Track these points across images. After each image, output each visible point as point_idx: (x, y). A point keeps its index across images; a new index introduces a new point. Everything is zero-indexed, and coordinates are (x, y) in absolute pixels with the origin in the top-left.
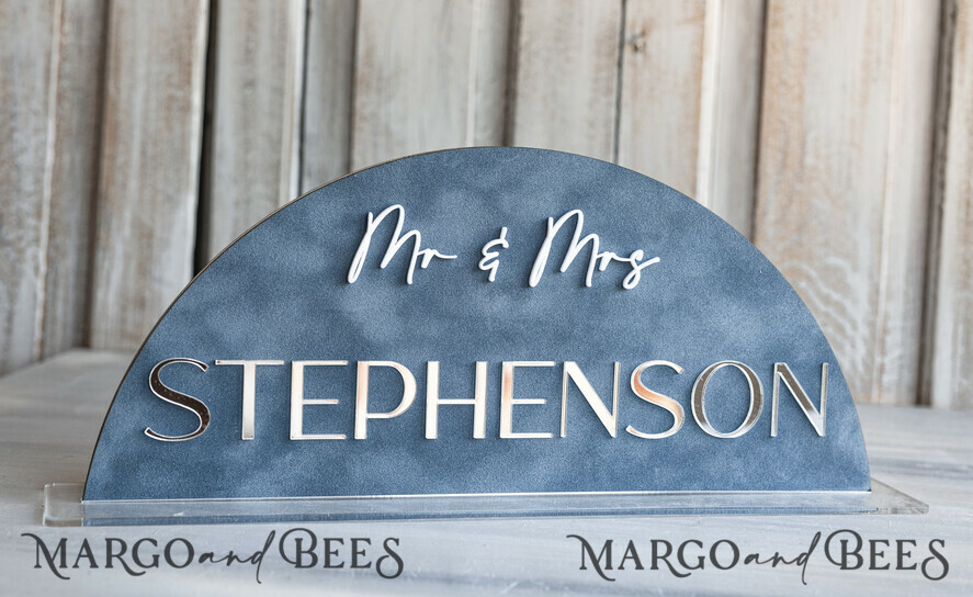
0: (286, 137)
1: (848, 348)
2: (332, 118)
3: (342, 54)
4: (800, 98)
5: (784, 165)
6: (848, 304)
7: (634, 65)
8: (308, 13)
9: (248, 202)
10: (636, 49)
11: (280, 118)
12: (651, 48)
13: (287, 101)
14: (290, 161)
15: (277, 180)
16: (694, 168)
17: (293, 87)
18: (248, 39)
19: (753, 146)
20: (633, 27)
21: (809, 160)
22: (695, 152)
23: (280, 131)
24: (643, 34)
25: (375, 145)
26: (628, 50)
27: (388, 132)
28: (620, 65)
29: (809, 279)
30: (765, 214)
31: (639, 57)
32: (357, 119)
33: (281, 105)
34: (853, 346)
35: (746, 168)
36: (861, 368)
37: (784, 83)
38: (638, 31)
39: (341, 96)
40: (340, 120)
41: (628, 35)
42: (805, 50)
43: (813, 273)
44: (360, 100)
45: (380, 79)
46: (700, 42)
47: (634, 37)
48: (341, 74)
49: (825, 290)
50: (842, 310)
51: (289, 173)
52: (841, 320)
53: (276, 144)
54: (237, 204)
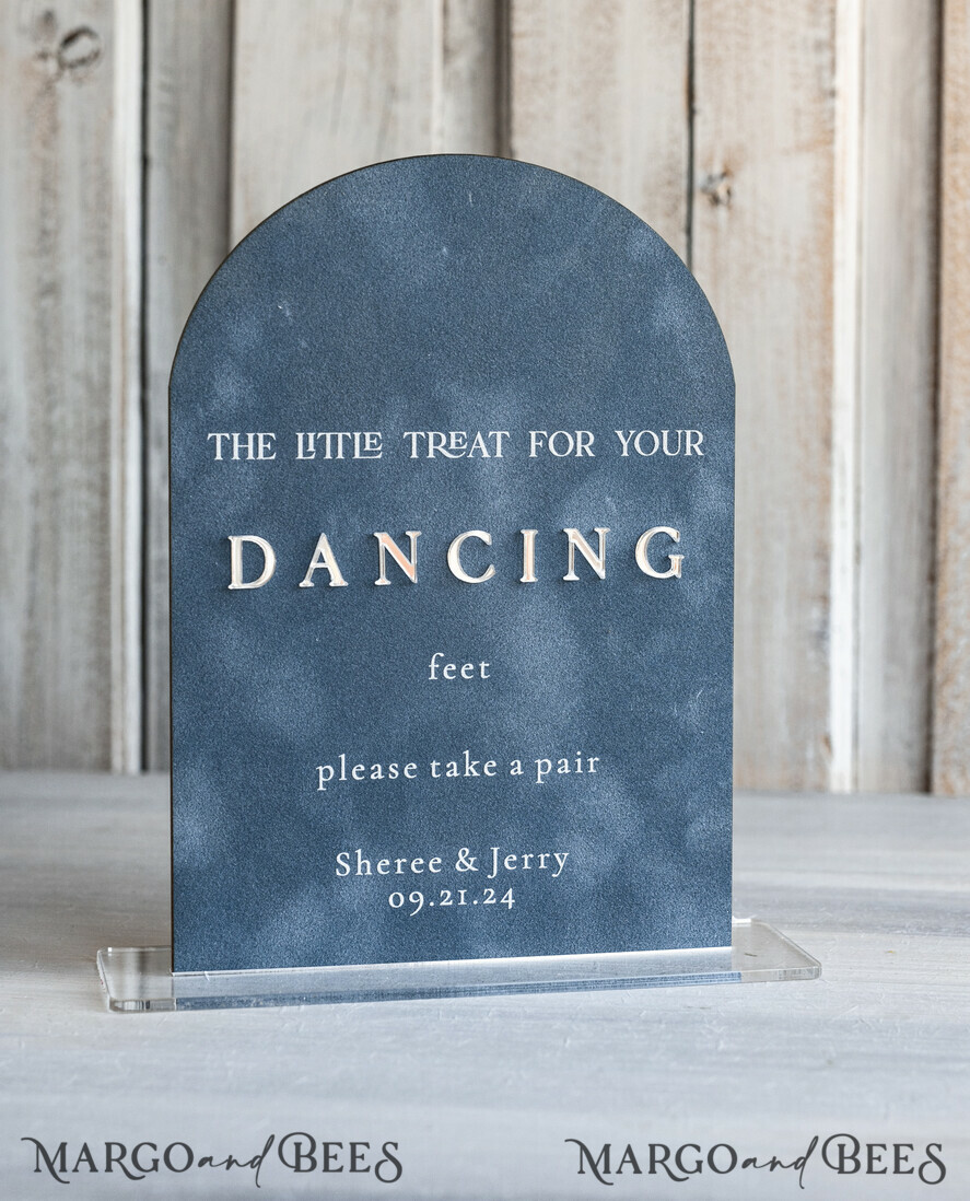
0: (116, 379)
7: (714, 228)
8: (145, 161)
9: (55, 494)
10: (715, 200)
11: (105, 346)
12: (740, 199)
13: (115, 317)
14: (124, 423)
15: (104, 456)
16: (827, 403)
17: (124, 292)
18: (44, 213)
19: (927, 361)
20: (709, 161)
22: (826, 376)
23: (106, 370)
24: (725, 174)
26: (700, 202)
28: (689, 231)
31: (722, 212)
33: (107, 325)
35: (917, 400)
38: (717, 169)
41: (700, 177)
46: (827, 182)
47: (711, 179)
51: (123, 440)
53: (100, 392)
54: (36, 500)
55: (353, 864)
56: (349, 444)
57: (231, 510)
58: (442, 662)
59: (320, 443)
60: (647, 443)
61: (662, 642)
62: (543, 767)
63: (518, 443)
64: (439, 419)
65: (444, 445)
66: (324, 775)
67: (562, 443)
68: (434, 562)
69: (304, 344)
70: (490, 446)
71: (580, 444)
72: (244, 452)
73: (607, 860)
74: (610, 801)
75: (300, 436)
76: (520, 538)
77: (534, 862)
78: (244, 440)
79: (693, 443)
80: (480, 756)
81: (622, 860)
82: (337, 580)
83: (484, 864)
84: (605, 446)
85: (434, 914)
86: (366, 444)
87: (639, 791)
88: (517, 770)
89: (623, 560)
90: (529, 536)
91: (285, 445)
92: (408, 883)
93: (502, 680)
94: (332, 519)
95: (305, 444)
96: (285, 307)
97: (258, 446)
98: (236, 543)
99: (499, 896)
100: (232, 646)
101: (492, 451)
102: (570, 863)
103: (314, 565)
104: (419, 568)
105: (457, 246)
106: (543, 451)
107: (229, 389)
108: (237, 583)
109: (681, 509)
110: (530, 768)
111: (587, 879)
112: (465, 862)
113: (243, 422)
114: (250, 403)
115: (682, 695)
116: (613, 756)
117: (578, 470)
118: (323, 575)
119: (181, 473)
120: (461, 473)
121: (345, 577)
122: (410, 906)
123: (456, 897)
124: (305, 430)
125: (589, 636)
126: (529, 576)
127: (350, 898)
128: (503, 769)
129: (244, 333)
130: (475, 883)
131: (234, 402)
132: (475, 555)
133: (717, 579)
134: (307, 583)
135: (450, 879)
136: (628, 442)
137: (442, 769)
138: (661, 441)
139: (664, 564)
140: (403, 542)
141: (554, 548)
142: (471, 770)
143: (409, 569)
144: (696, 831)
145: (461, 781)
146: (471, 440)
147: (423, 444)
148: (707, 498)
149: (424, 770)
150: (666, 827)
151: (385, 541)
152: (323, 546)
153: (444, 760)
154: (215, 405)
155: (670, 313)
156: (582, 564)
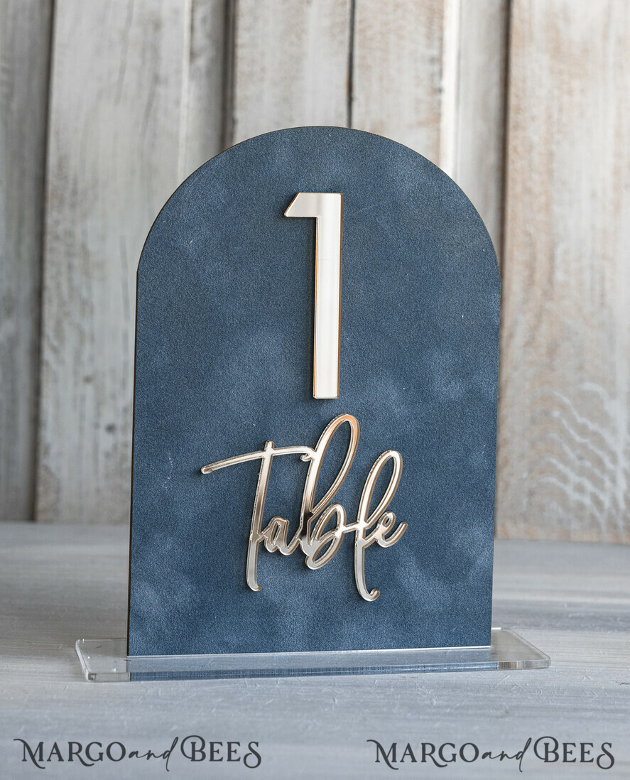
1: (608, 484)
2: (19, 241)
3: (31, 165)
4: (547, 208)
5: (530, 282)
6: (606, 435)
21: (559, 276)
25: (70, 267)
27: (86, 253)
29: (563, 407)
30: (511, 336)
32: (49, 238)
34: (614, 480)
36: (622, 505)
37: (528, 191)
39: (30, 212)
40: (29, 241)
42: (551, 155)
43: (567, 401)
44: (52, 217)
45: (75, 193)
48: (30, 186)
49: (581, 420)
50: (601, 443)
52: (600, 453)
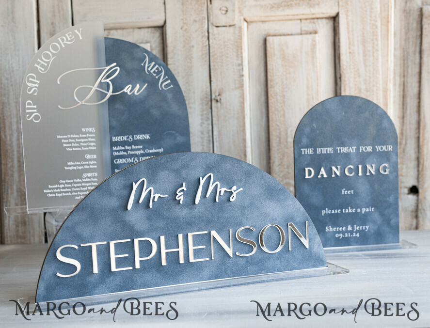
55: (329, 229)
56: (327, 150)
57: (305, 163)
58: (345, 191)
59: (321, 150)
60: (382, 148)
61: (385, 186)
62: (364, 210)
63: (358, 149)
64: (343, 145)
65: (344, 150)
66: (323, 212)
67: (366, 149)
68: (343, 172)
69: (318, 132)
70: (352, 150)
71: (369, 149)
72: (307, 152)
73: (376, 228)
74: (376, 217)
75: (318, 149)
76: (358, 167)
77: (362, 228)
78: (307, 150)
79: (390, 148)
80: (352, 208)
81: (379, 227)
82: (325, 176)
83: (353, 229)
84: (374, 149)
85: (344, 238)
86: (330, 150)
87: (382, 214)
88: (359, 210)
89: (378, 170)
90: (360, 167)
91: (315, 151)
92: (339, 232)
93: (356, 194)
94: (324, 164)
95: (319, 151)
96: (314, 125)
97: (310, 151)
98: (307, 169)
99: (356, 234)
100: (306, 189)
101: (353, 151)
102: (369, 228)
103: (321, 173)
104: (340, 173)
105: (346, 113)
106: (362, 151)
107: (305, 141)
108: (307, 177)
109: (388, 160)
110: (361, 210)
111: (372, 231)
112: (350, 228)
113: (307, 147)
114: (309, 143)
115: (389, 196)
116: (376, 208)
117: (369, 154)
118: (322, 175)
119: (296, 156)
120: (347, 155)
121: (327, 175)
122: (340, 237)
123: (348, 235)
124: (319, 148)
125: (372, 185)
126: (360, 174)
127: (328, 235)
128: (356, 210)
129: (307, 130)
130: (352, 232)
131: (306, 143)
132: (350, 170)
133: (395, 174)
134: (319, 177)
135: (347, 231)
136: (378, 148)
137: (345, 211)
138: (384, 148)
139: (385, 171)
140: (337, 168)
141: (365, 169)
142: (350, 211)
143: (338, 173)
144: (393, 222)
145: (349, 213)
146: (349, 149)
147: (340, 150)
148: (393, 158)
149: (342, 211)
150: (387, 221)
151: (334, 168)
152: (322, 169)
153: (345, 209)
154: (302, 144)
155: (385, 124)
156: (370, 172)
